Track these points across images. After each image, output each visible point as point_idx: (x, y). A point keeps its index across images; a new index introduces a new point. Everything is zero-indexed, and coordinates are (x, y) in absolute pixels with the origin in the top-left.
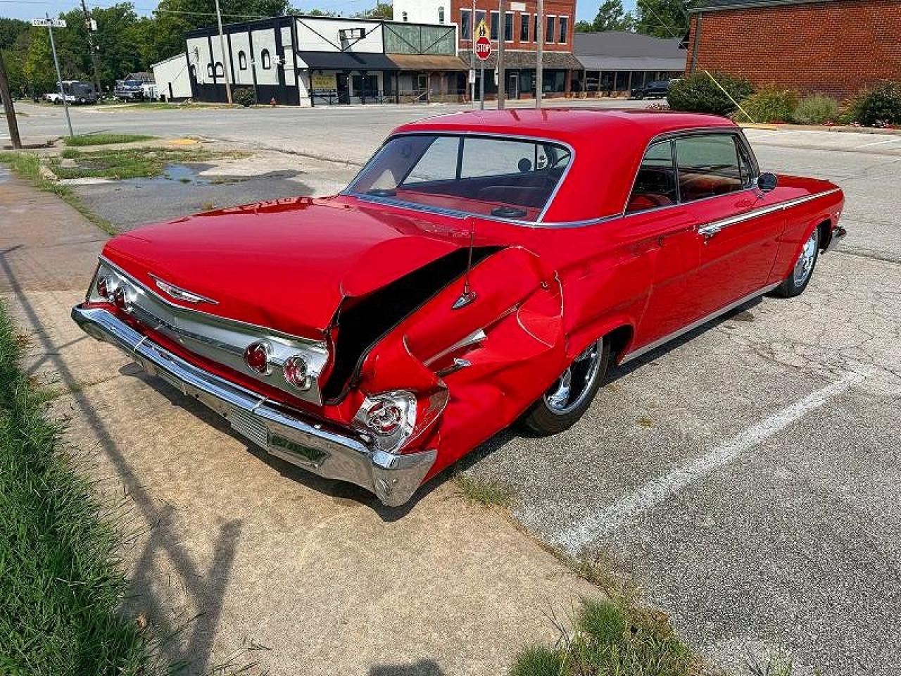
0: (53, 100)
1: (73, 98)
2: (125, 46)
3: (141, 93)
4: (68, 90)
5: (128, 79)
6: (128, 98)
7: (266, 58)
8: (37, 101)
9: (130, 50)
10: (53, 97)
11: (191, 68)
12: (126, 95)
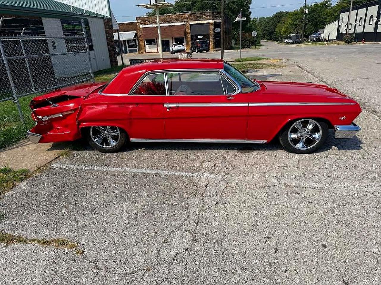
0: (285, 42)
1: (291, 41)
2: (323, 18)
3: (319, 38)
4: (290, 38)
5: (317, 32)
6: (313, 40)
7: (371, 20)
8: (281, 43)
9: (324, 19)
10: (286, 41)
11: (339, 26)
12: (313, 39)
